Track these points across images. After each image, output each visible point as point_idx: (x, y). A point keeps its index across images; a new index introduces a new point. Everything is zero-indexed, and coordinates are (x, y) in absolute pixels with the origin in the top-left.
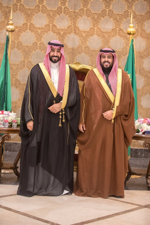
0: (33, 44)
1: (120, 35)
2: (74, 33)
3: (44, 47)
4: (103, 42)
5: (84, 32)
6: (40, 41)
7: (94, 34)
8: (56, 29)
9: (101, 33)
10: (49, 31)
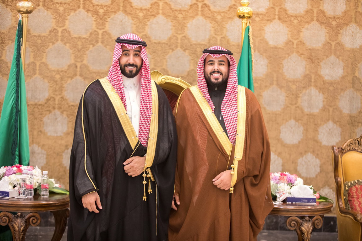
0: (50, 31)
1: (204, 15)
2: (122, 11)
3: (70, 38)
4: (174, 28)
5: (141, 9)
6: (63, 26)
7: (158, 13)
8: (92, 5)
9: (171, 11)
10: (79, 8)
